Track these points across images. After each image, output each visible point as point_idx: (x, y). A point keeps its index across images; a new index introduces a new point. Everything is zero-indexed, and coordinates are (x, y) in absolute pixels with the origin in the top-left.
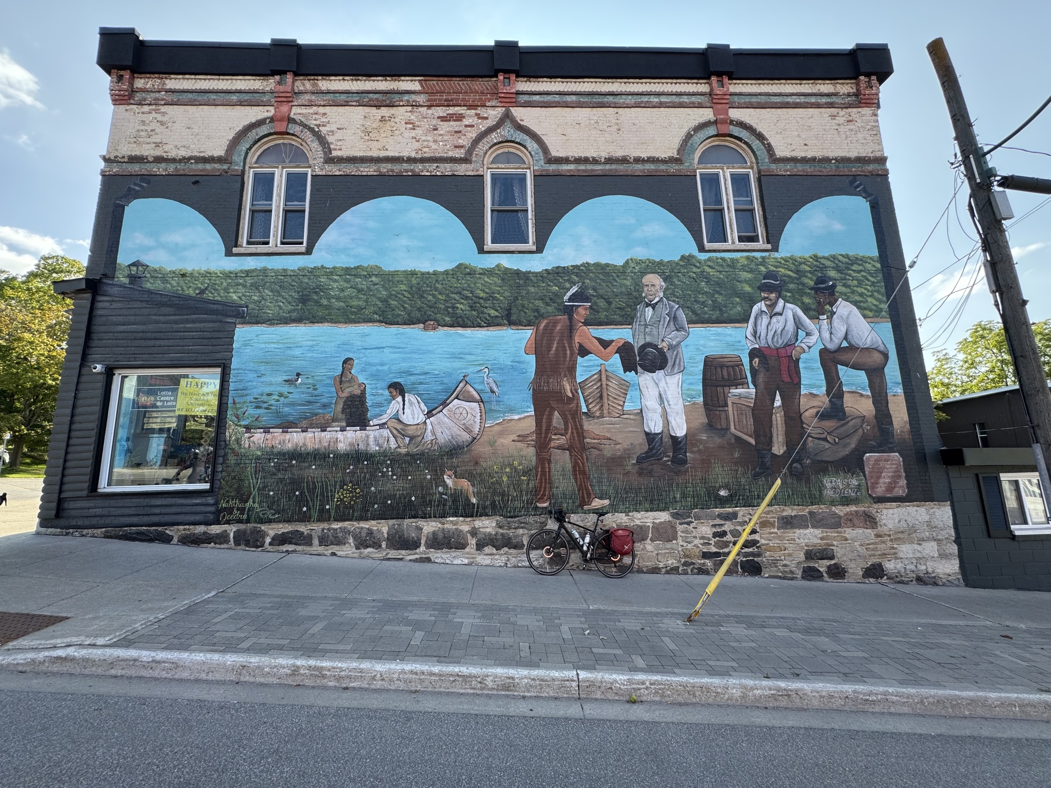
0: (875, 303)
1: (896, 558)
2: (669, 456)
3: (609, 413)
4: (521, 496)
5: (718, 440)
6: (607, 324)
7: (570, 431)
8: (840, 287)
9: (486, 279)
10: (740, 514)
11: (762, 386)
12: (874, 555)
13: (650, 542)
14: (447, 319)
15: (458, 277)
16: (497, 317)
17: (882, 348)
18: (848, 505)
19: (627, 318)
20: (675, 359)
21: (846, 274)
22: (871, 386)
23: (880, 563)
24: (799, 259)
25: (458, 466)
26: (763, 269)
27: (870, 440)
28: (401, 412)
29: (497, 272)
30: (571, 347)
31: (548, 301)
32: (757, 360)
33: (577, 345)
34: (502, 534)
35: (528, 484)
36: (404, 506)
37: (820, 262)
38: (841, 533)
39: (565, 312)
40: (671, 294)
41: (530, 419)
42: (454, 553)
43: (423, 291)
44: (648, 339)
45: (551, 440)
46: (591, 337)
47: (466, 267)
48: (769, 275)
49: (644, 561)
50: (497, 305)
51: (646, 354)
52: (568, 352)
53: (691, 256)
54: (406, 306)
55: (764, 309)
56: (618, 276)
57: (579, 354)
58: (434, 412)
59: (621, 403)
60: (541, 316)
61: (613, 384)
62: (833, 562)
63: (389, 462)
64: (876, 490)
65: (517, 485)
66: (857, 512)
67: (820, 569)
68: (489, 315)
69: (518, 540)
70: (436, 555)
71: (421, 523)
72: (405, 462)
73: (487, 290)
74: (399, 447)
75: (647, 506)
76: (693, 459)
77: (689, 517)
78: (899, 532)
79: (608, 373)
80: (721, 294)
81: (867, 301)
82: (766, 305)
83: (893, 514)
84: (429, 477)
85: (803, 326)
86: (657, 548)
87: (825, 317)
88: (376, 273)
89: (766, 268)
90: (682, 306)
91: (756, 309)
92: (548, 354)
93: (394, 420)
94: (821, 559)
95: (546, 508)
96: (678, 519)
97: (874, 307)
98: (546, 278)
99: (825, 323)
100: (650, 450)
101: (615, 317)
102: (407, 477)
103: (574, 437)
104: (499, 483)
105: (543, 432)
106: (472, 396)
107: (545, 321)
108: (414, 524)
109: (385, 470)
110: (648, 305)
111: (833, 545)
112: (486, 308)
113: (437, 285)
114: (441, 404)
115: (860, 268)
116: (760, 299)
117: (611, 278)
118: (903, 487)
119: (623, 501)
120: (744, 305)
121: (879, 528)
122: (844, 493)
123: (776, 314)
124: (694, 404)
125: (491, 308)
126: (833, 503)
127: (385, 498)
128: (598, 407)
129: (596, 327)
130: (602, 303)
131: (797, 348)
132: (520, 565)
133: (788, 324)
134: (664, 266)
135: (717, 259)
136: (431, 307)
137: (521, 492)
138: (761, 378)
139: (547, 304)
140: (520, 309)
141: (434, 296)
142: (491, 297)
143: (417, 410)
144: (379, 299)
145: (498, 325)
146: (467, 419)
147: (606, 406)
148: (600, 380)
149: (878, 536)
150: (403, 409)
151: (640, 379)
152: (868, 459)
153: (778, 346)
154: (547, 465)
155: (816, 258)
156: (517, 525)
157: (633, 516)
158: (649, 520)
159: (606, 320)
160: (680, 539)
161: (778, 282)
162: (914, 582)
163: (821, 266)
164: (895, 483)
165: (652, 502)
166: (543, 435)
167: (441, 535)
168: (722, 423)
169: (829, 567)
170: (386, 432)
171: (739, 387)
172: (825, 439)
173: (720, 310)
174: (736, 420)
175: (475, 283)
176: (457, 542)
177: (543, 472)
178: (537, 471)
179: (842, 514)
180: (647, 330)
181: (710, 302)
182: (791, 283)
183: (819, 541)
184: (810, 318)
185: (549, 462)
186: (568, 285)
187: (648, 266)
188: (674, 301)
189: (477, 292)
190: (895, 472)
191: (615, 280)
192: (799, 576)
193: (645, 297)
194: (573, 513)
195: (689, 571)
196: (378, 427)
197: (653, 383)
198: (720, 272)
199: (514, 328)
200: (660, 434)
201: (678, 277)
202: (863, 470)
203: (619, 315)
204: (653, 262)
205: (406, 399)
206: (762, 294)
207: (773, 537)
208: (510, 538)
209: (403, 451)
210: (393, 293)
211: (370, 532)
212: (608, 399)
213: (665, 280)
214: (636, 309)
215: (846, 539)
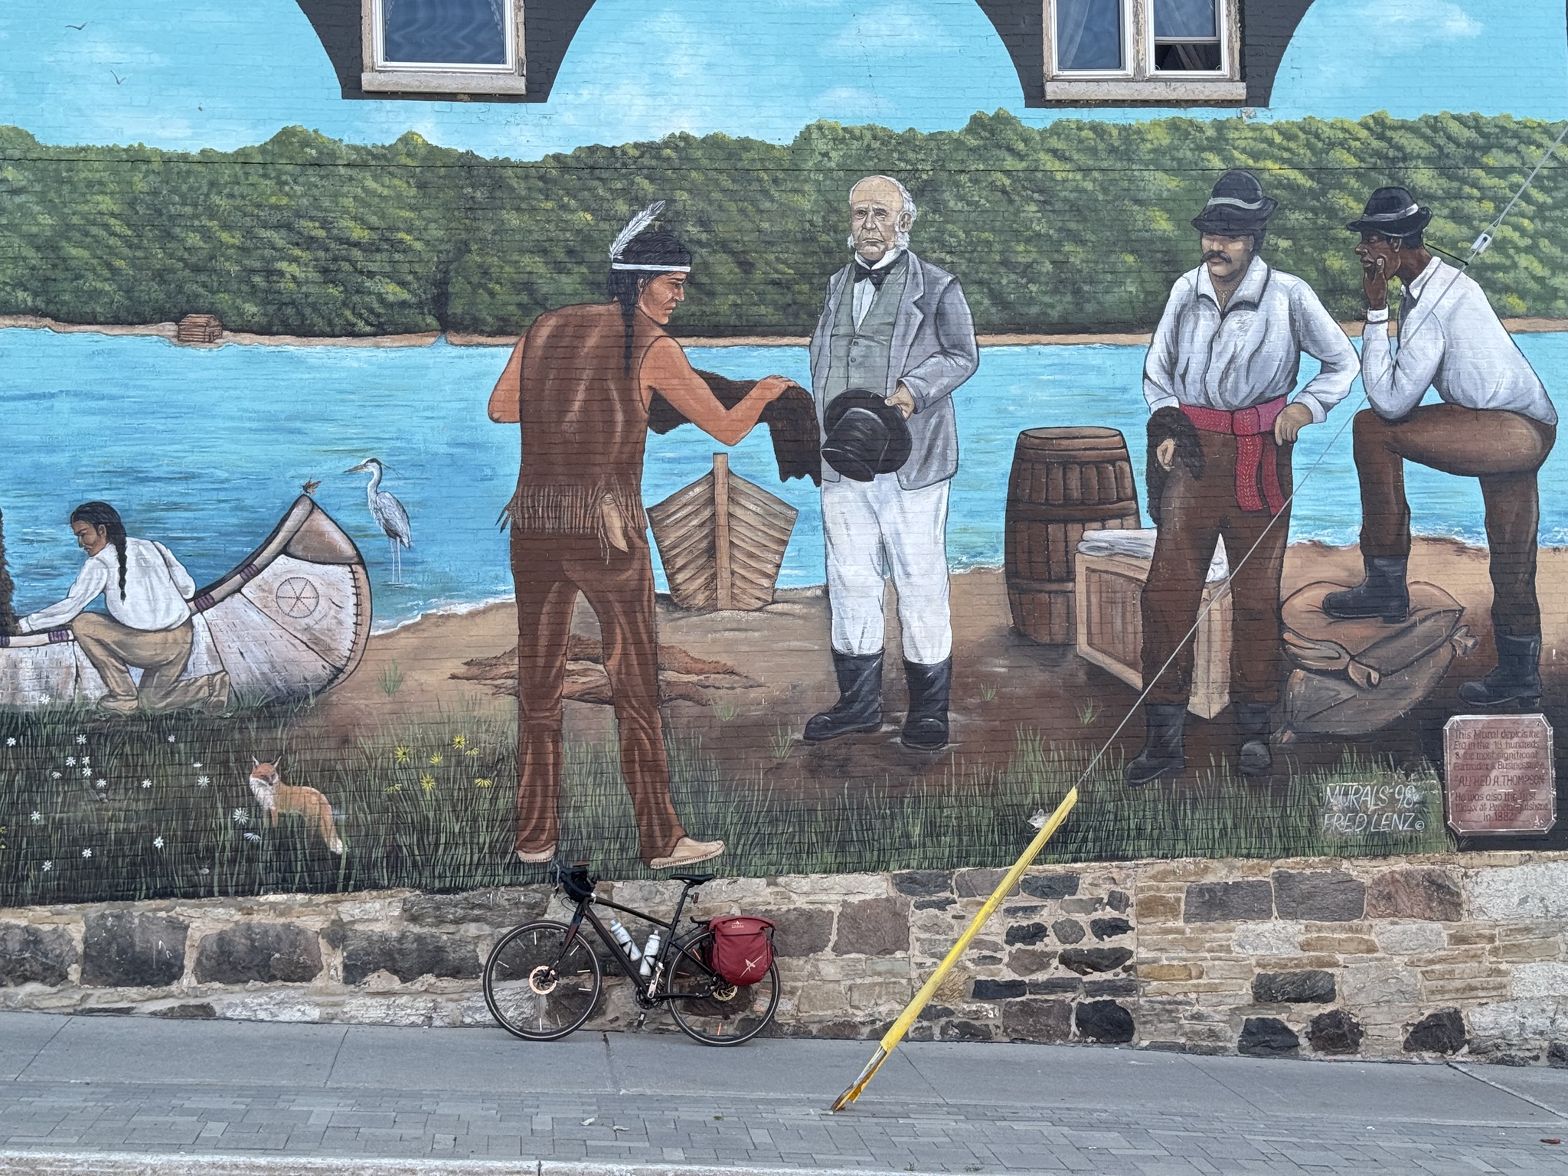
0: (1539, 270)
1: (1503, 998)
2: (896, 721)
3: (733, 597)
4: (475, 832)
5: (1039, 677)
6: (736, 331)
7: (618, 649)
8: (1441, 221)
9: (371, 184)
10: (1084, 882)
11: (1176, 522)
12: (1442, 991)
13: (832, 956)
14: (251, 308)
15: (280, 173)
16: (404, 304)
17: (1539, 410)
18: (1385, 856)
19: (796, 315)
20: (934, 440)
21: (1463, 181)
22: (1493, 523)
23: (1457, 1012)
24: (1327, 132)
25: (290, 750)
26: (1215, 162)
27: (1470, 678)
28: (114, 592)
29: (404, 160)
30: (628, 401)
31: (561, 256)
32: (1169, 444)
33: (647, 396)
34: (419, 939)
35: (494, 800)
36: (133, 864)
37: (1389, 140)
38: (1357, 931)
39: (613, 295)
40: (932, 241)
41: (502, 614)
42: (280, 991)
43: (171, 218)
44: (857, 380)
45: (562, 674)
46: (687, 372)
47: (306, 143)
48: (1235, 182)
49: (814, 1008)
50: (406, 267)
51: (850, 424)
52: (619, 417)
53: (1002, 120)
54: (119, 263)
55: (1207, 288)
56: (775, 181)
57: (650, 423)
58: (215, 594)
59: (769, 569)
60: (537, 304)
61: (748, 513)
62: (1329, 1008)
63: (82, 739)
64: (1467, 816)
65: (463, 803)
66: (1408, 875)
67: (1290, 1026)
68: (382, 300)
69: (463, 953)
70: (228, 999)
71: (182, 909)
72: (131, 739)
73: (374, 220)
74: (112, 695)
75: (829, 857)
76: (965, 730)
77: (944, 886)
78: (1519, 930)
79: (735, 482)
80: (1083, 242)
81: (1515, 265)
82: (1214, 277)
83: (1508, 882)
84: (204, 781)
85: (1315, 342)
86: (851, 972)
87: (1384, 314)
88: (17, 154)
89: (1224, 160)
90: (962, 279)
91: (1181, 288)
92: (560, 422)
93: (94, 617)
94: (1298, 1000)
95: (544, 865)
96: (913, 893)
97: (1532, 285)
98: (555, 182)
99: (1380, 335)
100: (846, 702)
101: (763, 310)
102: (140, 781)
103: (629, 666)
104: (411, 796)
105: (542, 650)
106: (331, 548)
107: (553, 322)
108: (163, 914)
109: (71, 761)
110: (861, 274)
111: (1336, 965)
112: (371, 275)
113: (216, 199)
114: (238, 570)
115: (1511, 160)
116: (1198, 256)
117: (755, 186)
118: (1546, 807)
119: (762, 843)
120: (1146, 276)
121: (1465, 919)
122: (1378, 824)
123: (1238, 306)
124: (979, 571)
125: (385, 275)
126: (1344, 849)
127: (75, 841)
128: (701, 581)
129: (703, 341)
130: (724, 267)
131: (1291, 410)
132: (468, 1020)
133: (1273, 336)
134: (916, 149)
135: (1080, 129)
136: (197, 269)
137: (475, 820)
138: (1177, 499)
139: (559, 268)
140: (475, 280)
141: (206, 234)
142: (385, 241)
143: (163, 588)
144: (31, 239)
145: (408, 331)
146: (317, 615)
147: (725, 576)
148: (711, 501)
149: (1458, 939)
150: (122, 583)
151: (828, 499)
152: (1457, 730)
153: (1236, 403)
154: (550, 747)
155: (1379, 126)
156: (460, 912)
157: (787, 885)
158: (834, 897)
159: (733, 320)
160: (915, 949)
161: (1255, 206)
162: (1544, 1060)
163: (1391, 153)
164: (1525, 796)
165: (842, 846)
166: (541, 662)
167: (241, 944)
168: (1056, 628)
169: (1316, 1022)
170: (68, 653)
171: (1111, 523)
172: (1342, 675)
173: (1077, 292)
174: (1095, 617)
175: (335, 196)
176: (290, 962)
177: (539, 768)
178: (520, 765)
179: (1366, 880)
180: (855, 352)
181: (1048, 267)
182: (1296, 208)
183: (1299, 954)
184: (1340, 317)
185: (557, 736)
186: (622, 207)
187: (869, 148)
188: (940, 263)
189: (343, 223)
190: (1529, 766)
191: (765, 193)
192: (1233, 1045)
193: (853, 250)
194: (619, 878)
195: (937, 1031)
196: (45, 638)
197: (864, 512)
198: (1086, 171)
199: (457, 339)
200: (874, 657)
201: (958, 185)
202: (1437, 760)
203: (775, 304)
204: (884, 138)
205: (129, 553)
206: (1206, 243)
207: (1173, 942)
208: (440, 949)
209: (126, 706)
210: (75, 220)
211: (33, 939)
212: (732, 558)
213: (917, 195)
214: (824, 287)
215: (1371, 949)
